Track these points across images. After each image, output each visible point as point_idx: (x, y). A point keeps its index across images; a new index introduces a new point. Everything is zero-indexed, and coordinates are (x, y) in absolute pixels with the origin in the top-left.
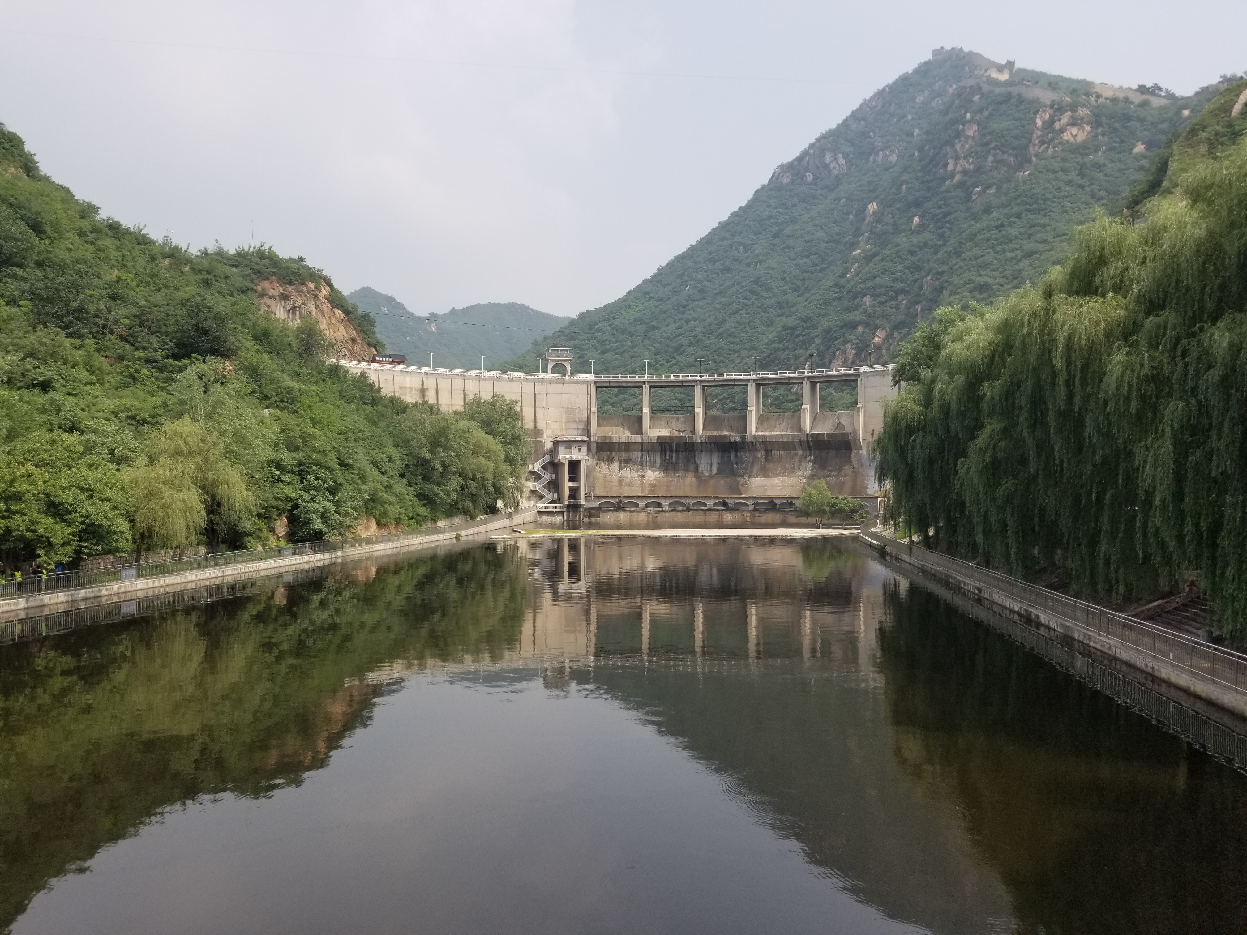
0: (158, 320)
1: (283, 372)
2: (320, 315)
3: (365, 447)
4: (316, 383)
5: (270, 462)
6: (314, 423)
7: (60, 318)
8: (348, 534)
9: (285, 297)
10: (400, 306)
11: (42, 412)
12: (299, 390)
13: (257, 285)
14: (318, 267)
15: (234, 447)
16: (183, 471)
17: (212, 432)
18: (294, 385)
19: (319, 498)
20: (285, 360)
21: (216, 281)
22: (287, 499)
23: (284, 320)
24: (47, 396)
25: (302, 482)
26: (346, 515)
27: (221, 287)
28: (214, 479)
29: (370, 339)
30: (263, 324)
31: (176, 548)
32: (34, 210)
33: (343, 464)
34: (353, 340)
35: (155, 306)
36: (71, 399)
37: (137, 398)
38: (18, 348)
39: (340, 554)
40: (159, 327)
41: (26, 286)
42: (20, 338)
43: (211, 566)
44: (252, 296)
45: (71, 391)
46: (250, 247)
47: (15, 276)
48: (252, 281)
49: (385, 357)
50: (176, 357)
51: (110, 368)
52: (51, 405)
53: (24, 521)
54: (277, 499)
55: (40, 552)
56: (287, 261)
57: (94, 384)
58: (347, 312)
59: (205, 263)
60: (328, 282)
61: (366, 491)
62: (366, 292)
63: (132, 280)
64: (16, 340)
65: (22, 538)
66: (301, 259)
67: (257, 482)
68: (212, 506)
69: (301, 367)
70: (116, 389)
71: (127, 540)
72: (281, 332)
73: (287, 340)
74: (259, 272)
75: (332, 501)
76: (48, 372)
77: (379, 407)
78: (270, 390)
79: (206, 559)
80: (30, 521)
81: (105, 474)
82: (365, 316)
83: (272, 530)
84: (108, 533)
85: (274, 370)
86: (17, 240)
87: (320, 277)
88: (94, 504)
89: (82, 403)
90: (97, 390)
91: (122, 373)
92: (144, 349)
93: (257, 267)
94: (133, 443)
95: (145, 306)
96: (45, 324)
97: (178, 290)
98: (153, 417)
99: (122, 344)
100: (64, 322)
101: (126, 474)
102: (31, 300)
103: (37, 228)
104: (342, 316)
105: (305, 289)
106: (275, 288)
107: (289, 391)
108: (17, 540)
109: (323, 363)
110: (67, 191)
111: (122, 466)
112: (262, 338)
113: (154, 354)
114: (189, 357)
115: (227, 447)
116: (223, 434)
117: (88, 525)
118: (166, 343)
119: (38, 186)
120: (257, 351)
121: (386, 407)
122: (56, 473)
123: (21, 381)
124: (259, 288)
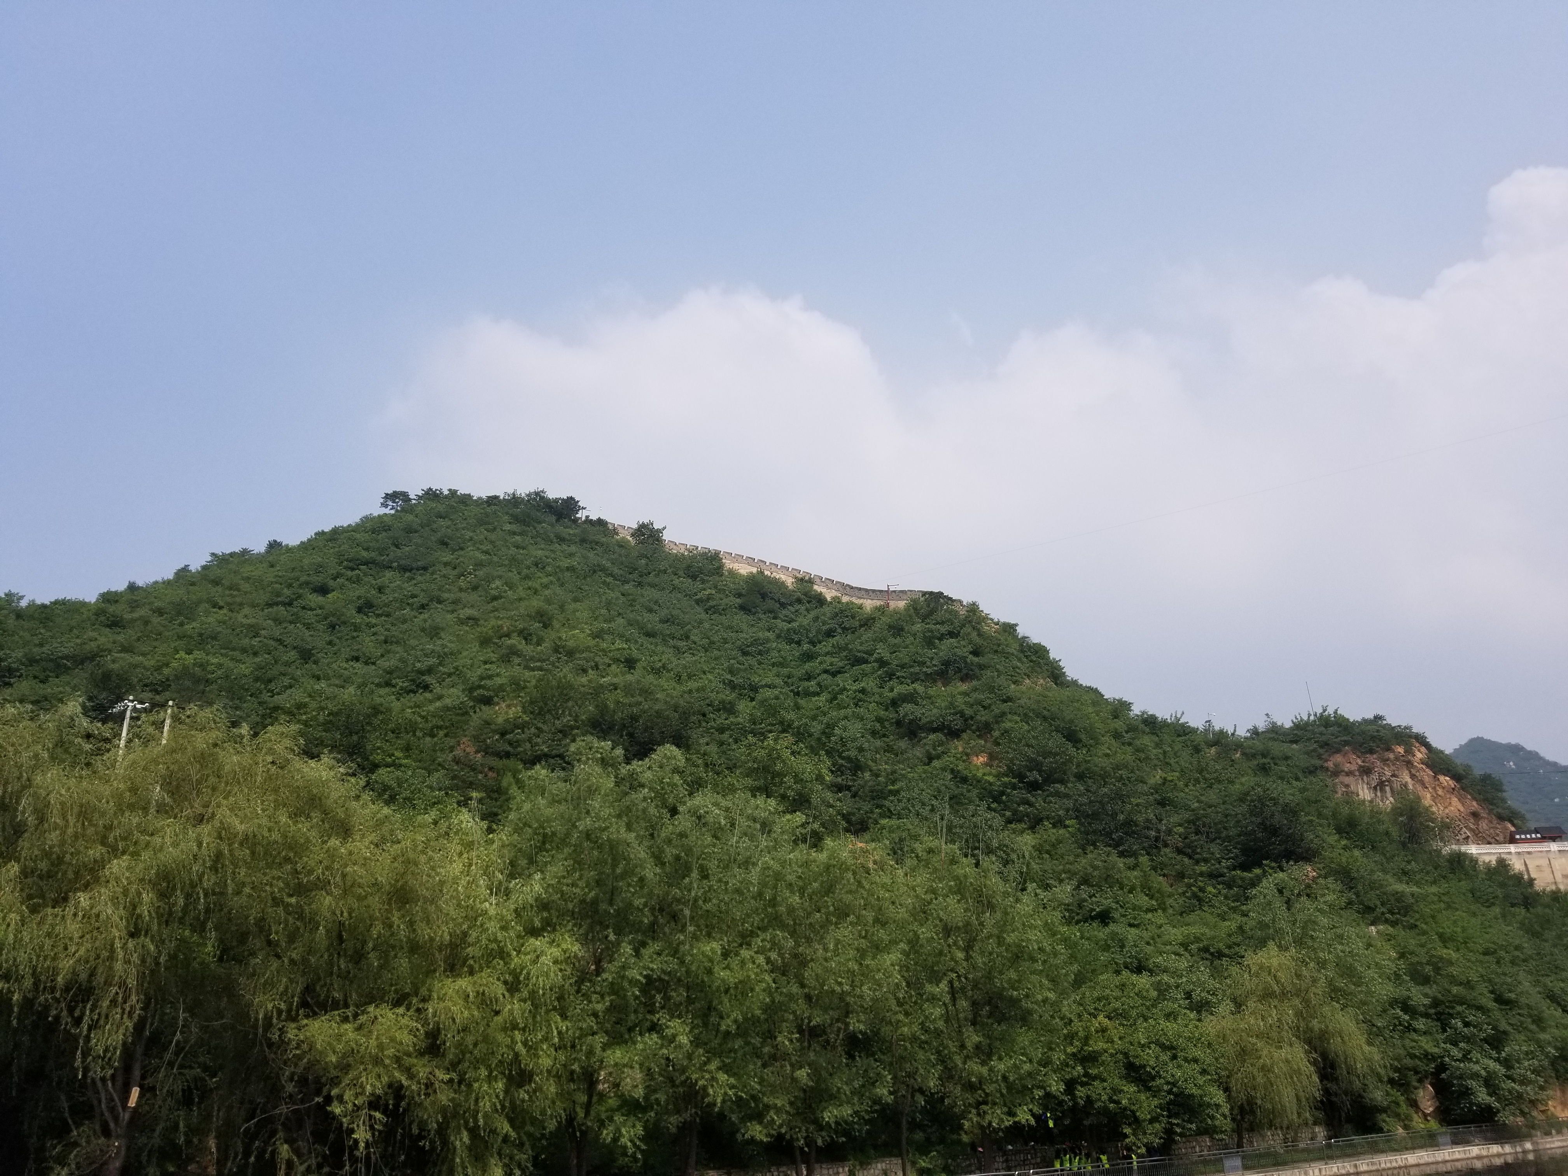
0: (1215, 824)
1: (1384, 871)
2: (1419, 788)
3: (1530, 973)
4: (1434, 882)
5: (1394, 1002)
6: (1444, 939)
7: (1109, 835)
8: (1535, 1113)
9: (1366, 771)
10: (1534, 756)
11: (1104, 950)
12: (1413, 895)
13: (1327, 761)
14: (1404, 724)
15: (1341, 983)
16: (1279, 1020)
17: (1307, 963)
18: (1407, 889)
19: (1475, 1055)
20: (1385, 855)
21: (1275, 764)
22: (1427, 1057)
23: (1371, 802)
24: (1107, 930)
25: (1445, 1031)
26: (1524, 1082)
27: (1282, 771)
28: (1321, 1030)
29: (1500, 810)
30: (1345, 810)
31: (1288, 1128)
32: (1068, 718)
33: (1500, 1000)
34: (1475, 815)
35: (1210, 807)
36: (1133, 931)
37: (1206, 924)
38: (1072, 874)
39: (1528, 1146)
40: (1218, 832)
41: (1069, 804)
42: (1071, 864)
43: (1338, 1157)
44: (1321, 775)
45: (1132, 921)
46: (1309, 715)
47: (1057, 794)
48: (1319, 757)
49: (1530, 833)
50: (1245, 867)
51: (1170, 890)
52: (1113, 939)
53: (1104, 1089)
54: (1413, 1056)
55: (1127, 1130)
56: (1360, 723)
57: (1156, 910)
58: (1457, 778)
59: (1259, 745)
60: (1421, 740)
61: (1549, 1043)
62: (1477, 745)
63: (1179, 779)
64: (1068, 866)
65: (1105, 1111)
66: (1378, 718)
67: (1380, 1032)
68: (1324, 1068)
69: (1409, 862)
70: (1181, 914)
71: (1225, 1117)
72: (1371, 817)
73: (1382, 828)
74: (1327, 744)
75: (1497, 1060)
76: (1105, 901)
77: (1539, 910)
78: (1372, 899)
79: (1329, 1146)
80: (1112, 1089)
81: (1186, 1026)
82: (1486, 779)
83: (1414, 1104)
84: (1200, 1106)
85: (1372, 871)
86: (1056, 754)
87: (1410, 737)
88: (1179, 1067)
89: (1145, 934)
90: (1159, 918)
91: (1184, 893)
92: (1206, 861)
93: (1324, 738)
94: (1213, 984)
95: (1199, 808)
96: (1094, 844)
97: (1232, 782)
98: (1229, 947)
99: (1179, 858)
100: (1113, 840)
101: (1211, 1025)
102: (1077, 818)
103: (1072, 737)
104: (1452, 783)
105: (1392, 756)
106: (1354, 762)
107: (1399, 897)
108: (1099, 1112)
109: (1438, 852)
110: (1096, 691)
111: (1204, 1014)
112: (1348, 829)
113: (1217, 866)
114: (1260, 865)
115: (1330, 982)
116: (1322, 964)
117: (1176, 1095)
118: (1230, 851)
119: (1067, 692)
120: (1345, 848)
121: (1548, 906)
122: (1131, 1026)
123: (1078, 914)
124: (1330, 764)
